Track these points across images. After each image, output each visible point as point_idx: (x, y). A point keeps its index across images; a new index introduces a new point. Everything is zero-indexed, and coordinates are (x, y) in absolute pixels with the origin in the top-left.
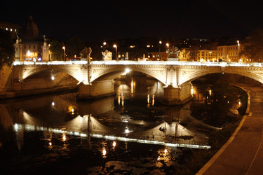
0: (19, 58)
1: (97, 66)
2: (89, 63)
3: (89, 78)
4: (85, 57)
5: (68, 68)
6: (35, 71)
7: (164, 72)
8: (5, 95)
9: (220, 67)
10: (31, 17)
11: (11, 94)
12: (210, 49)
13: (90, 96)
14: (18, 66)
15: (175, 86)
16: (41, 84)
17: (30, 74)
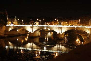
0: (8, 24)
1: (35, 27)
2: (32, 26)
3: (33, 30)
4: (31, 24)
5: (25, 27)
6: (14, 28)
7: (57, 29)
8: (5, 36)
9: (74, 28)
10: (5, 9)
11: (6, 36)
12: (66, 21)
13: (33, 36)
14: (8, 26)
15: (61, 33)
16: (14, 33)
17: (12, 29)
